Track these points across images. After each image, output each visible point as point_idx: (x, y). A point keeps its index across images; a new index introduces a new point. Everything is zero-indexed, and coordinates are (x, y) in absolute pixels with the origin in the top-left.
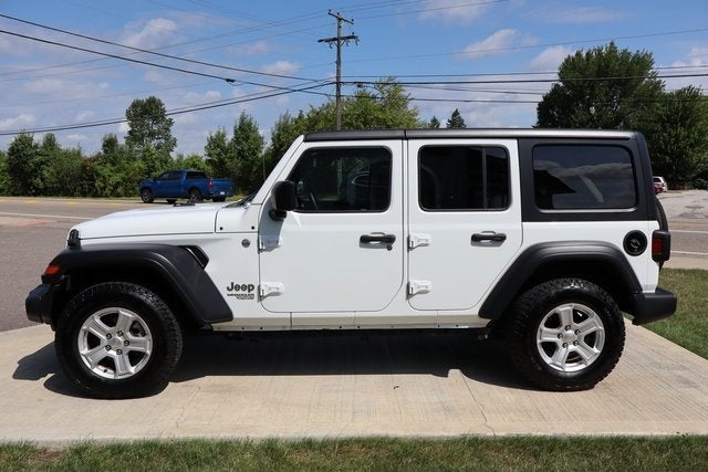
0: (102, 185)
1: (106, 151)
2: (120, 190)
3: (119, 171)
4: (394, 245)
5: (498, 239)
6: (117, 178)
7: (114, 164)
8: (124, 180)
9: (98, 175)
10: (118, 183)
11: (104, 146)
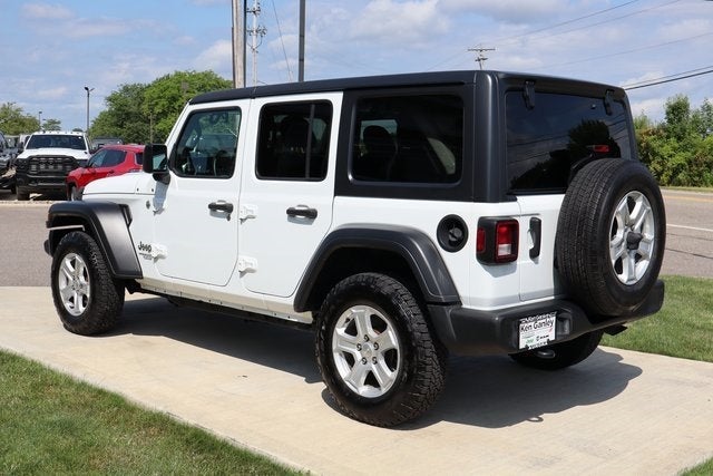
0: (659, 168)
1: (670, 121)
2: (680, 176)
3: (685, 149)
4: (232, 215)
5: (310, 215)
6: (680, 158)
7: (679, 139)
8: (690, 162)
9: (655, 154)
10: (683, 166)
11: (668, 113)
